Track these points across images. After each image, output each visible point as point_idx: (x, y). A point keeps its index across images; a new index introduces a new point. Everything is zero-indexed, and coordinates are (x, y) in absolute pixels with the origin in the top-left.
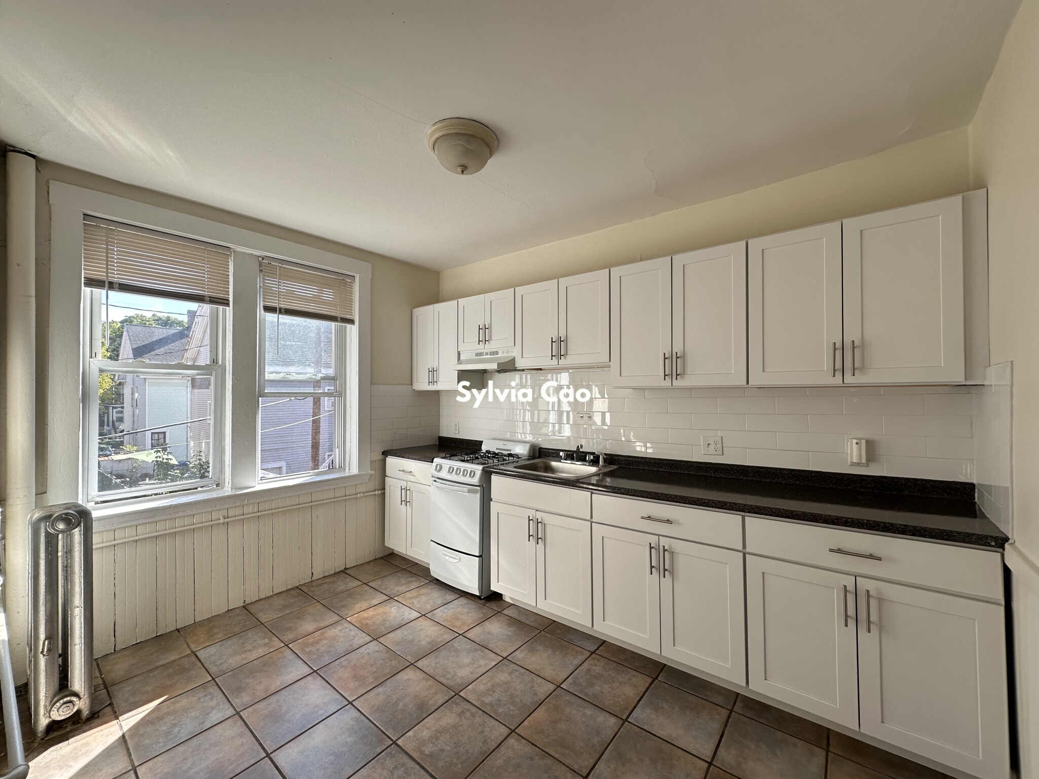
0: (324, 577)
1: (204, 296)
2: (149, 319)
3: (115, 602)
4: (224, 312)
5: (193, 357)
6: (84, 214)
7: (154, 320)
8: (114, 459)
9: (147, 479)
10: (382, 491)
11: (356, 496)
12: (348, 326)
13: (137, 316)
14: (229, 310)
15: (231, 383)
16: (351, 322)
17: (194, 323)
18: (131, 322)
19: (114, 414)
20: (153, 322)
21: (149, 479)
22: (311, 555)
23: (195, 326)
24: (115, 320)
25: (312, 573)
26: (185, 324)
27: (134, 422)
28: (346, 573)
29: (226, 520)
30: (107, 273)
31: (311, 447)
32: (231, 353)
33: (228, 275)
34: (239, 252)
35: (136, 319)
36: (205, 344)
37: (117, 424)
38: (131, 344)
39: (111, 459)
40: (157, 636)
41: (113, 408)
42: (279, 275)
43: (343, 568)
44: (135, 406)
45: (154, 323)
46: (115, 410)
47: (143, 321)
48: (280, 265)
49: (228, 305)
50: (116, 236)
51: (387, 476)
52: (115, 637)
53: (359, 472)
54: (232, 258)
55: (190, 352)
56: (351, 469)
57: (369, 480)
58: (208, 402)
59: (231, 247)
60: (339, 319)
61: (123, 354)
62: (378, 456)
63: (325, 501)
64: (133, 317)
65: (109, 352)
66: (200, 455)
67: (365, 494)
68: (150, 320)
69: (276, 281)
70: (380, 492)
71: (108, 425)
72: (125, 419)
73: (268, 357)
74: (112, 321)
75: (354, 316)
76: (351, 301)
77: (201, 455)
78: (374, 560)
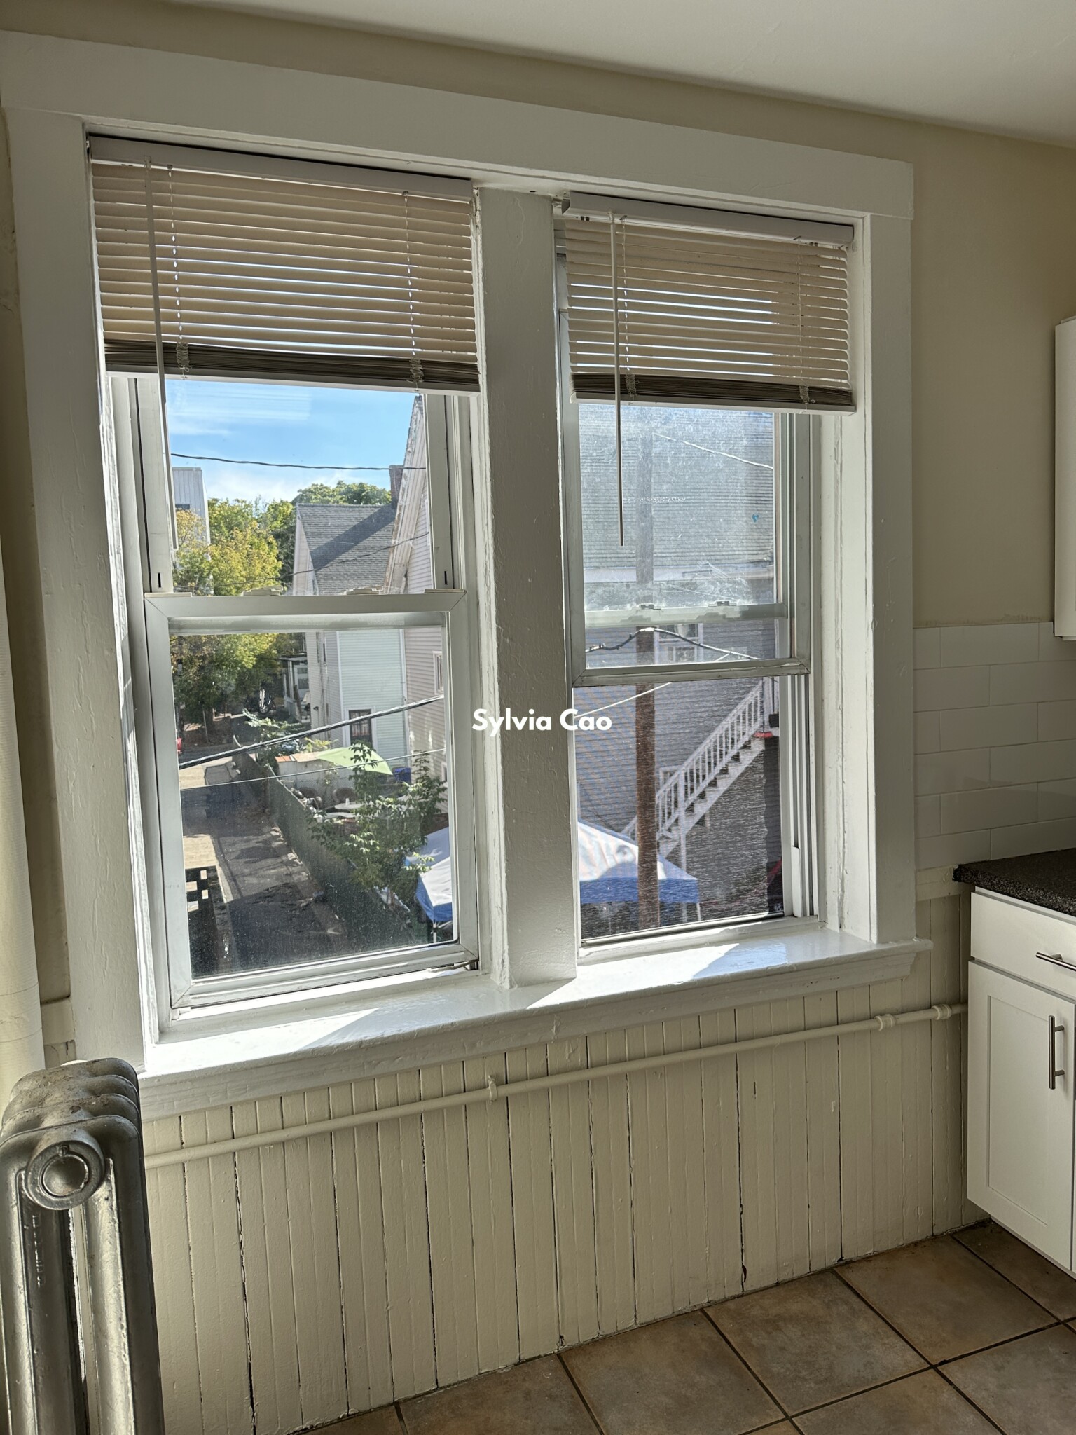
0: (778, 1284)
1: (407, 361)
2: (333, 491)
3: (245, 1307)
4: (465, 407)
5: (403, 562)
6: (90, 135)
7: (340, 494)
8: (299, 760)
9: (347, 800)
10: (957, 1010)
11: (872, 1024)
12: (830, 417)
13: (315, 489)
14: (478, 402)
15: (495, 646)
16: (842, 399)
17: (401, 491)
18: (309, 499)
19: (296, 674)
20: (340, 497)
21: (350, 801)
22: (738, 1210)
23: (403, 495)
24: (284, 500)
25: (744, 1269)
26: (388, 496)
27: (323, 691)
28: (840, 1278)
29: (505, 1090)
30: (158, 317)
31: (634, 761)
32: (491, 550)
33: (469, 279)
34: (497, 191)
35: (315, 494)
36: (421, 533)
37: (300, 692)
38: (309, 545)
39: (293, 760)
40: (348, 1415)
41: (295, 663)
42: (618, 256)
43: (832, 1260)
44: (323, 660)
45: (341, 499)
46: (296, 667)
47: (325, 496)
48: (617, 221)
49: (471, 383)
50: (173, 191)
51: (973, 959)
52: (252, 1405)
53: (880, 940)
54: (478, 220)
55: (397, 551)
56: (846, 922)
57: (913, 968)
58: (435, 652)
59: (473, 174)
60: (804, 395)
61: (299, 564)
62: (941, 885)
63: (778, 1040)
64: (309, 491)
65: (281, 560)
66: (425, 761)
67: (903, 1019)
68: (335, 493)
69: (607, 293)
70: (948, 1013)
71: (289, 696)
72: (311, 683)
73: (589, 549)
74: (282, 501)
75: (854, 377)
76: (841, 321)
77: (427, 760)
78: (927, 1239)
